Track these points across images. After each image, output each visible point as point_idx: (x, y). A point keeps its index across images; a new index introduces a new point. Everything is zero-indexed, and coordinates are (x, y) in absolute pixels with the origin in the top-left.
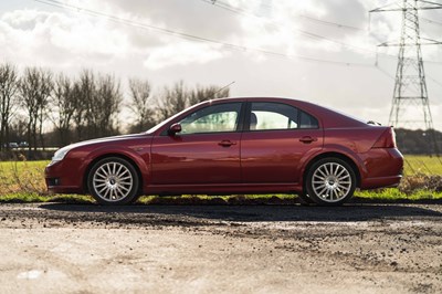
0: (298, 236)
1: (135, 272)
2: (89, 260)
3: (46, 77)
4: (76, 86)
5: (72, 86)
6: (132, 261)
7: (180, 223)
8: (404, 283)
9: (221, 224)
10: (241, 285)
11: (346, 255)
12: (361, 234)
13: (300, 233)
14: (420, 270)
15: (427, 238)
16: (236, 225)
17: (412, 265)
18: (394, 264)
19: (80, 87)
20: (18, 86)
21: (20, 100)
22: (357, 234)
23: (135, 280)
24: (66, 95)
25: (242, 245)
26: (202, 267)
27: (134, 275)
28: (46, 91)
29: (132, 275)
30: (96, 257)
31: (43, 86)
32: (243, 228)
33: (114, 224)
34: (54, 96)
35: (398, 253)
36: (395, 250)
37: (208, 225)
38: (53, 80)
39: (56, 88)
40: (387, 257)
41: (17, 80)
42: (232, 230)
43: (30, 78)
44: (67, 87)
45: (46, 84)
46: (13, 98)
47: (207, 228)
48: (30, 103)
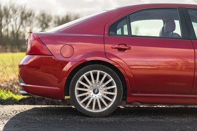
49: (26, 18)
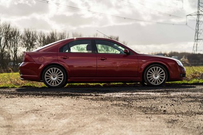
0: (125, 99)
1: (37, 116)
2: (18, 112)
3: (34, 33)
4: (48, 37)
5: (46, 37)
6: (38, 112)
7: (71, 95)
8: (165, 119)
9: (90, 95)
10: (85, 121)
11: (144, 108)
12: (155, 98)
13: (126, 98)
14: (176, 114)
15: (186, 99)
16: (97, 95)
17: (174, 111)
18: (165, 111)
19: (50, 37)
20: (21, 38)
21: (22, 44)
22: (153, 98)
23: (35, 120)
24: (43, 42)
25: (95, 104)
26: (70, 114)
27: (36, 118)
28: (34, 40)
29: (35, 118)
30: (23, 110)
31: (33, 37)
32: (100, 97)
33: (40, 96)
34: (38, 42)
35: (169, 106)
36: (168, 105)
37: (84, 95)
38: (37, 34)
39: (39, 38)
40: (163, 108)
41: (20, 35)
42: (94, 98)
43: (27, 34)
44: (44, 38)
45: (34, 37)
46: (19, 43)
47: (83, 97)
48: (27, 45)
49: (10, 37)
